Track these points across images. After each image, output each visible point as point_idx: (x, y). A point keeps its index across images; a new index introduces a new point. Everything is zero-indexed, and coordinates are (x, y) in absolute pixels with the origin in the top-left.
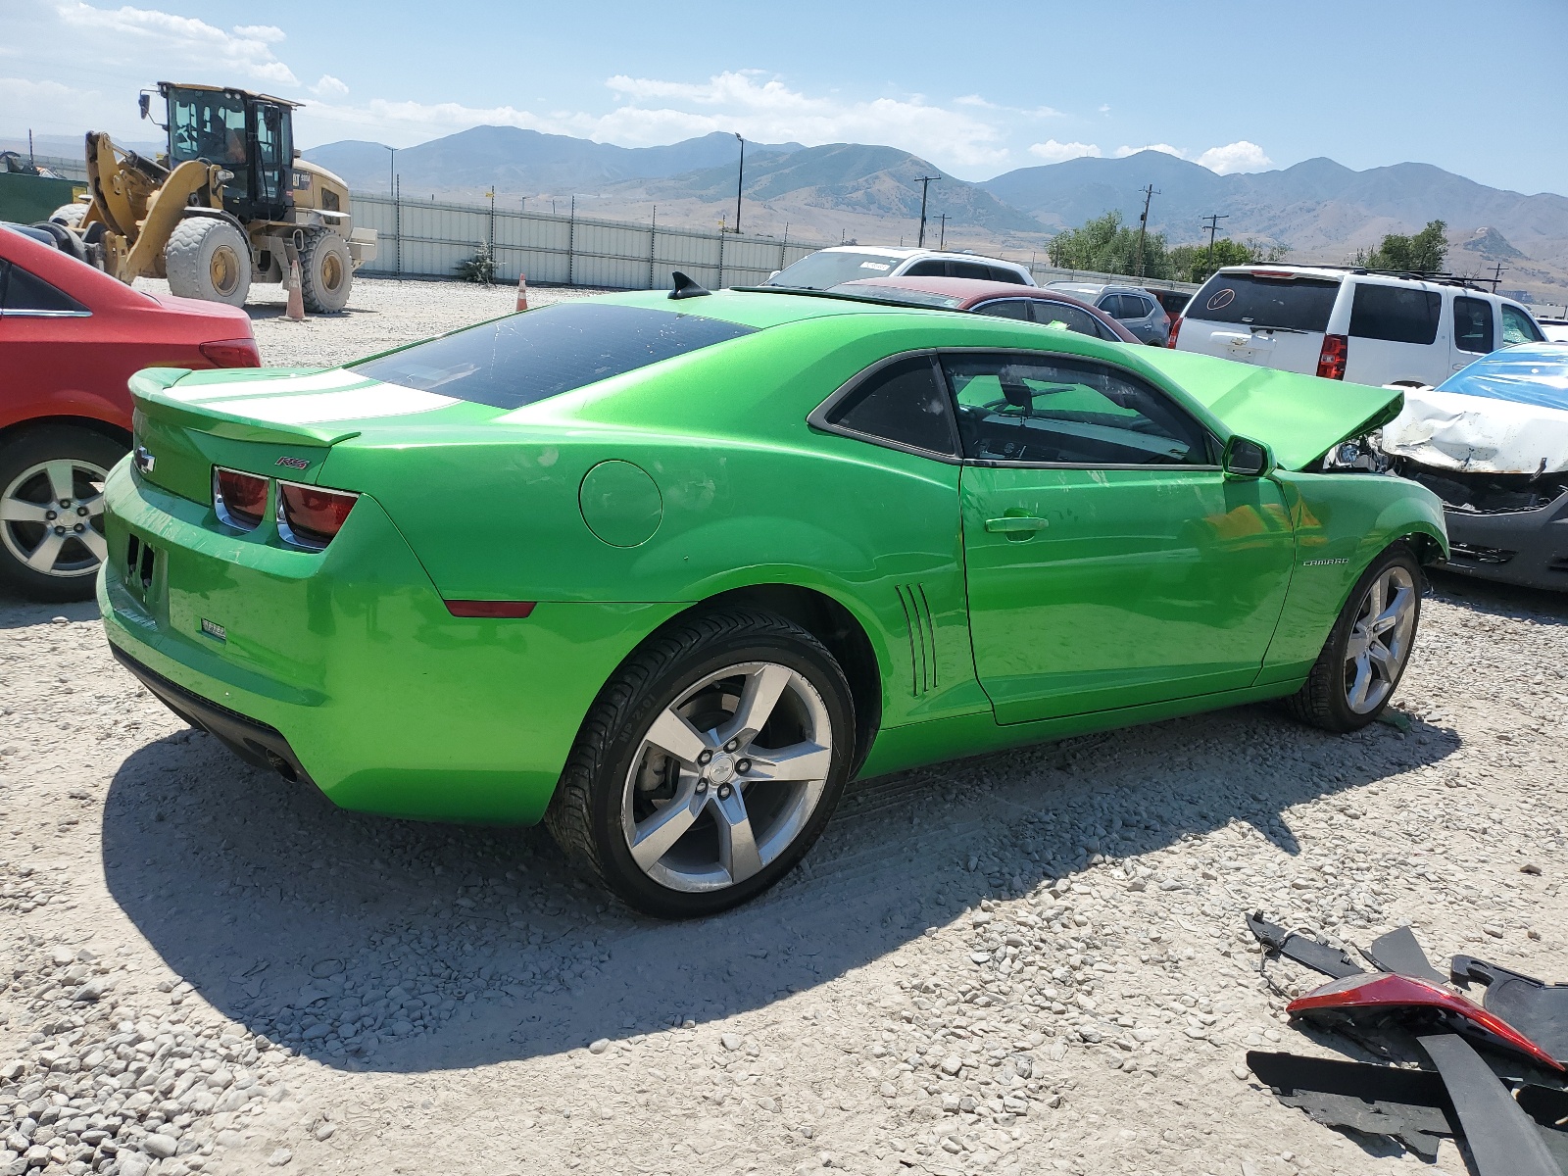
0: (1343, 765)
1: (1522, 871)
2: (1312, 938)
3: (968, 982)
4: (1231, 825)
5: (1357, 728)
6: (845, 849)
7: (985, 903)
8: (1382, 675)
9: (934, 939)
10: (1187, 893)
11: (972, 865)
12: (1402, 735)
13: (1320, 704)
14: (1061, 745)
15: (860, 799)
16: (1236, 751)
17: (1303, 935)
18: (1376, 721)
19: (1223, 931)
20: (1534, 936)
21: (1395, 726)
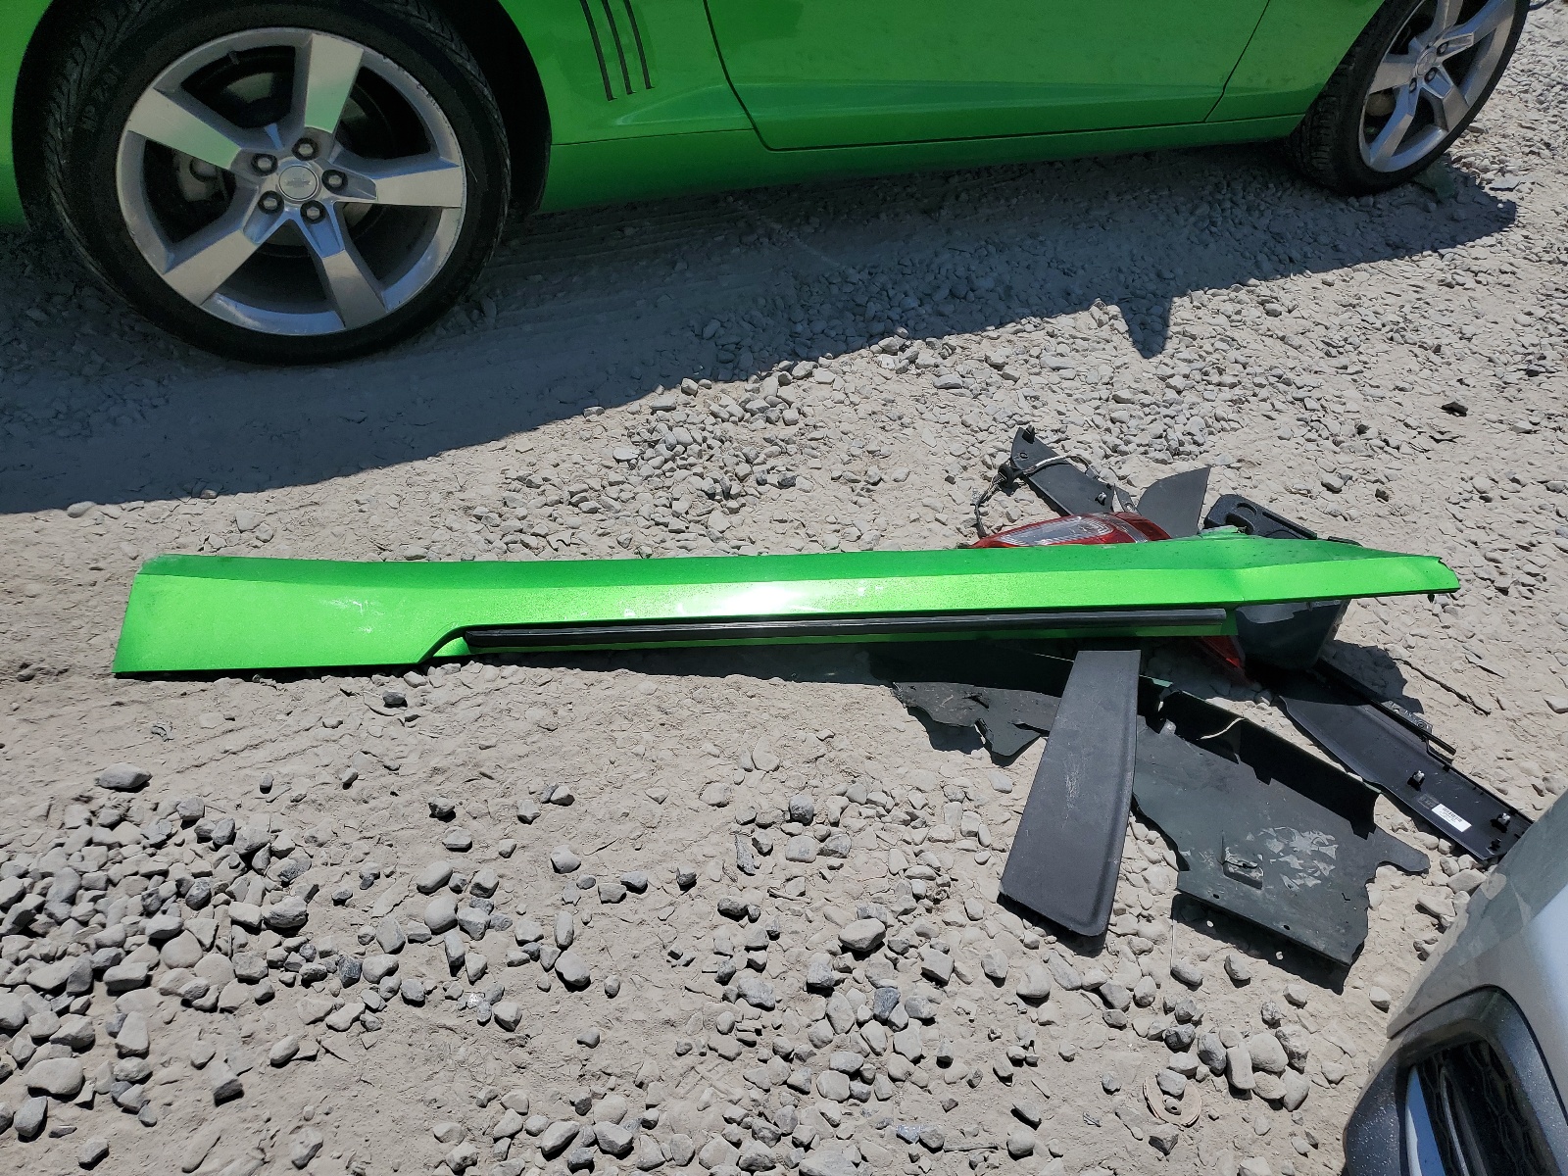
0: (1315, 241)
1: (1443, 408)
2: (1082, 467)
3: (588, 481)
4: (1094, 308)
5: (1375, 191)
6: (560, 295)
7: (688, 383)
8: (1438, 120)
9: (589, 421)
10: (962, 395)
11: (708, 332)
12: (1433, 206)
13: (1320, 154)
14: (950, 180)
15: (629, 231)
16: (1183, 208)
17: (1074, 464)
18: (1414, 183)
19: (971, 449)
20: (1381, 496)
21: (1432, 191)
